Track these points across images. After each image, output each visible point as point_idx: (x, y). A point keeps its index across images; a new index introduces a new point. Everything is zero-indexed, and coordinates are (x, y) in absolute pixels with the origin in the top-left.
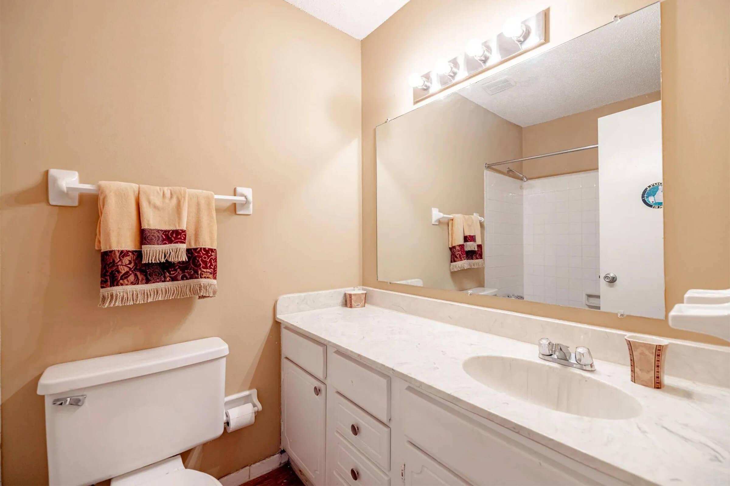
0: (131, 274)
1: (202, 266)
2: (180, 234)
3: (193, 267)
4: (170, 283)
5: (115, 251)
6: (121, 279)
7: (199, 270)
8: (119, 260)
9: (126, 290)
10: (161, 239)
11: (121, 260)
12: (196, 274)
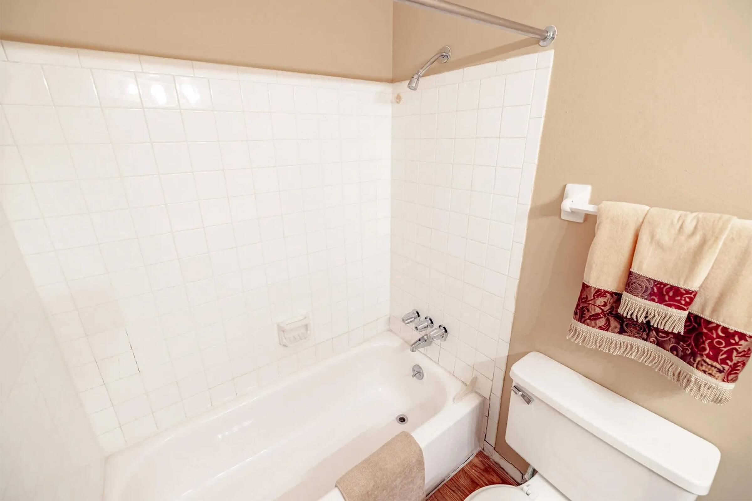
0: (602, 317)
1: (707, 352)
2: (682, 295)
3: (692, 345)
4: (654, 346)
5: (591, 287)
6: (589, 319)
7: (699, 355)
8: (593, 298)
9: (590, 332)
10: (649, 291)
11: (594, 298)
12: (692, 358)
